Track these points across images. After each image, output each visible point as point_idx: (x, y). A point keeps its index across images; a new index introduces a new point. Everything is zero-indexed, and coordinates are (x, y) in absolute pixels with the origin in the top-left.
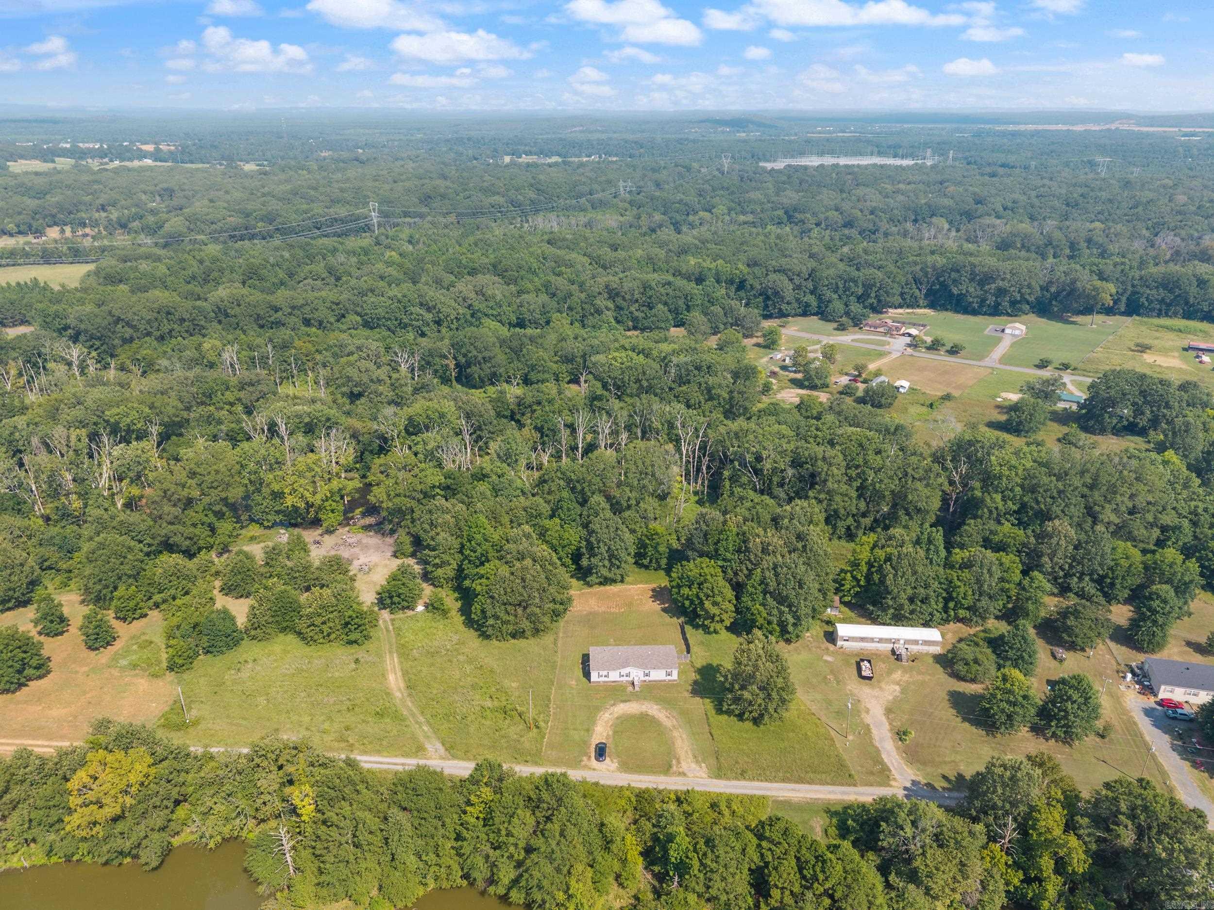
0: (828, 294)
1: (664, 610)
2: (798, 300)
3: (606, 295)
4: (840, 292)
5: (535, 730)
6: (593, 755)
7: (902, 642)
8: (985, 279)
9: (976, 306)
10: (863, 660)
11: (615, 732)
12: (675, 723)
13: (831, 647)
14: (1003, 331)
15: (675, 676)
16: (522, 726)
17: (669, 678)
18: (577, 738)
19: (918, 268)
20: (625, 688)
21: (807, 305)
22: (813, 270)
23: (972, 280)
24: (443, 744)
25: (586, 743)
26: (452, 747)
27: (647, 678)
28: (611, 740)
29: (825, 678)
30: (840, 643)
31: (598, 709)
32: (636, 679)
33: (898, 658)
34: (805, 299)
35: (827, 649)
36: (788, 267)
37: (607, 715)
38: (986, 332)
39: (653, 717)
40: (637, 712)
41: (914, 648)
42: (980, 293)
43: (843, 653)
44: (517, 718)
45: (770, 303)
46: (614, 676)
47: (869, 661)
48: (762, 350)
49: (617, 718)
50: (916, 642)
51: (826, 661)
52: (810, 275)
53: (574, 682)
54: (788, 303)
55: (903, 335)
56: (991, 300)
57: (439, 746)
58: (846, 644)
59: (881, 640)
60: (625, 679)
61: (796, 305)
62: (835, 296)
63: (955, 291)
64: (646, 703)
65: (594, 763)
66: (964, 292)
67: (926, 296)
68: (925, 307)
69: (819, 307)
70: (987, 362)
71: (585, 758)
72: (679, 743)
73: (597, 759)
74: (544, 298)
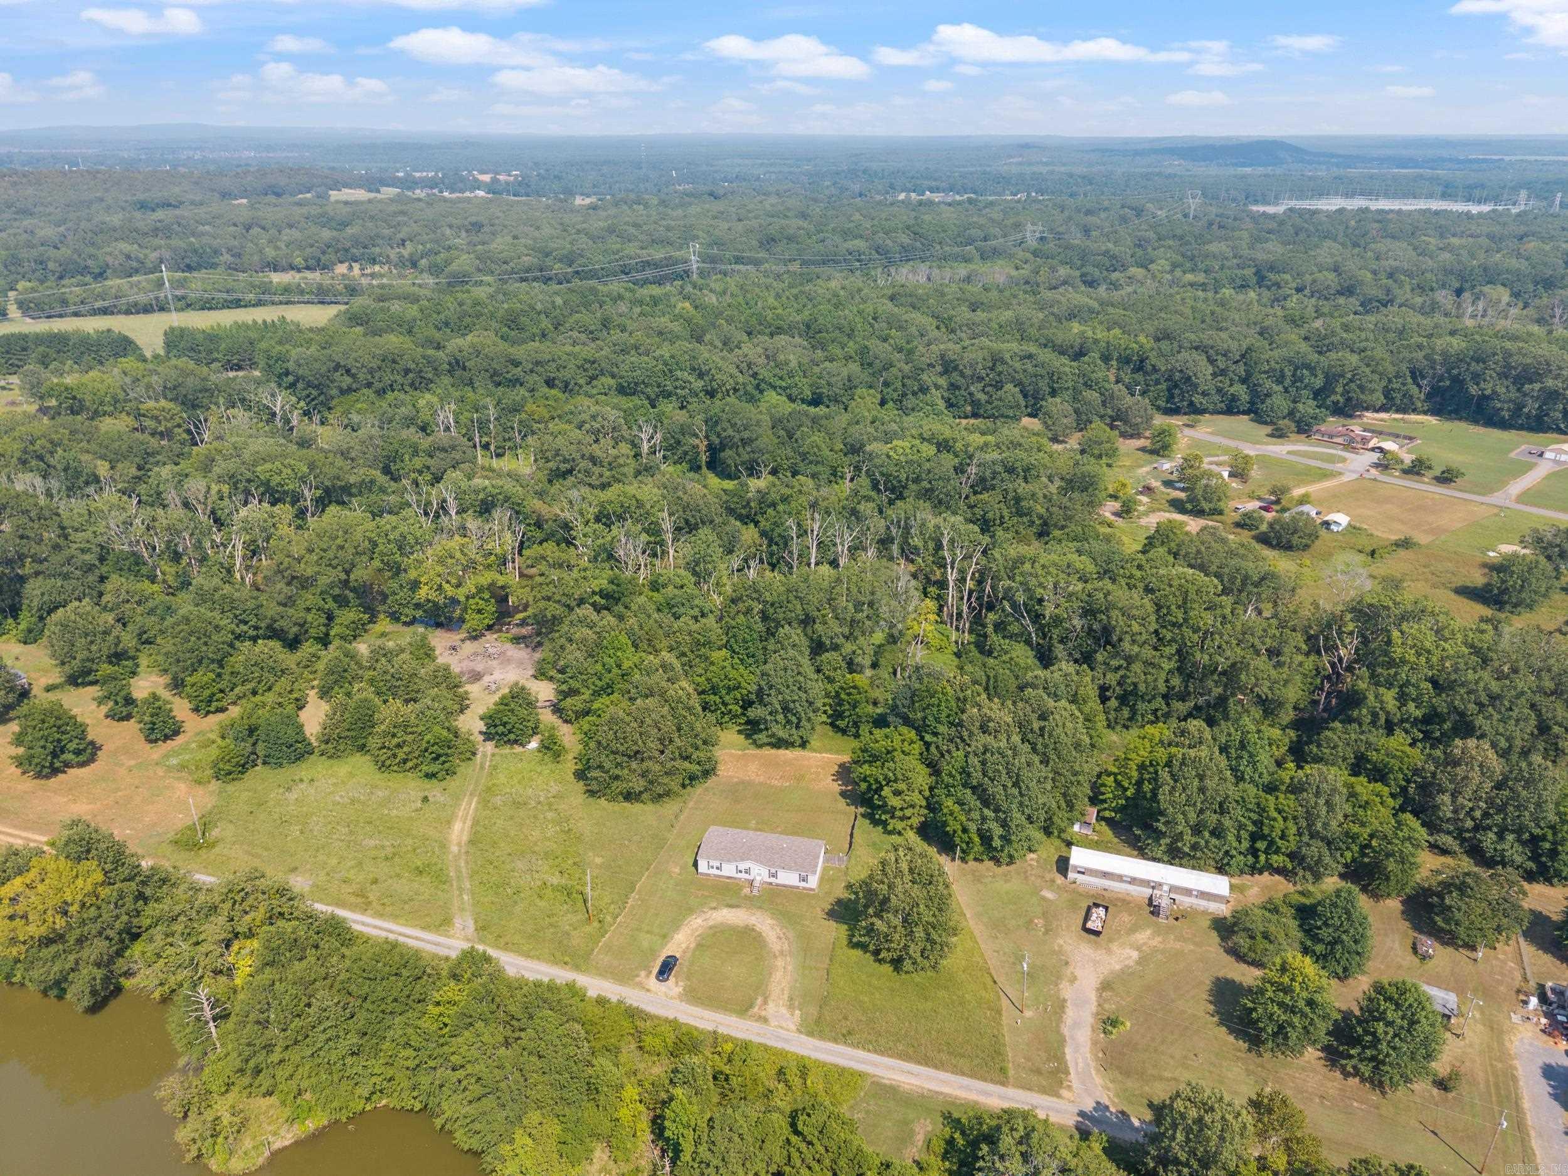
0: (1269, 384)
1: (843, 794)
2: (1219, 391)
3: (939, 369)
4: (1287, 382)
5: (596, 924)
6: (656, 970)
7: (1166, 888)
8: (1524, 377)
9: (1506, 414)
10: (1097, 905)
11: (699, 946)
12: (786, 947)
13: (1059, 879)
14: (1541, 455)
15: (813, 882)
16: (581, 916)
17: (803, 884)
18: (645, 944)
19: (1420, 355)
20: (741, 888)
21: (1234, 398)
22: (1249, 349)
23: (1503, 375)
24: (476, 922)
25: (653, 953)
26: (484, 928)
27: (772, 880)
28: (689, 955)
29: (1031, 921)
30: (1071, 875)
31: (691, 910)
32: (758, 878)
33: (1155, 911)
34: (1232, 390)
35: (1053, 881)
36: (1211, 342)
37: (699, 921)
38: (1512, 455)
39: (760, 934)
40: (741, 924)
41: (1186, 901)
42: (1514, 394)
43: (1074, 891)
44: (580, 903)
45: (1177, 391)
46: (729, 870)
47: (1107, 908)
48: (1147, 456)
49: (711, 928)
50: (1188, 892)
51: (1044, 899)
52: (1243, 356)
53: (677, 870)
54: (1204, 394)
55: (1373, 449)
56: (1531, 407)
57: (471, 924)
58: (1080, 877)
59: (1133, 881)
60: (743, 876)
61: (1217, 398)
62: (1279, 388)
63: (1473, 390)
64: (759, 913)
65: (652, 982)
66: (1488, 392)
67: (1429, 396)
68: (1425, 413)
69: (1252, 403)
70: (1497, 498)
71: (643, 973)
72: (778, 975)
73: (657, 978)
74: (854, 367)
